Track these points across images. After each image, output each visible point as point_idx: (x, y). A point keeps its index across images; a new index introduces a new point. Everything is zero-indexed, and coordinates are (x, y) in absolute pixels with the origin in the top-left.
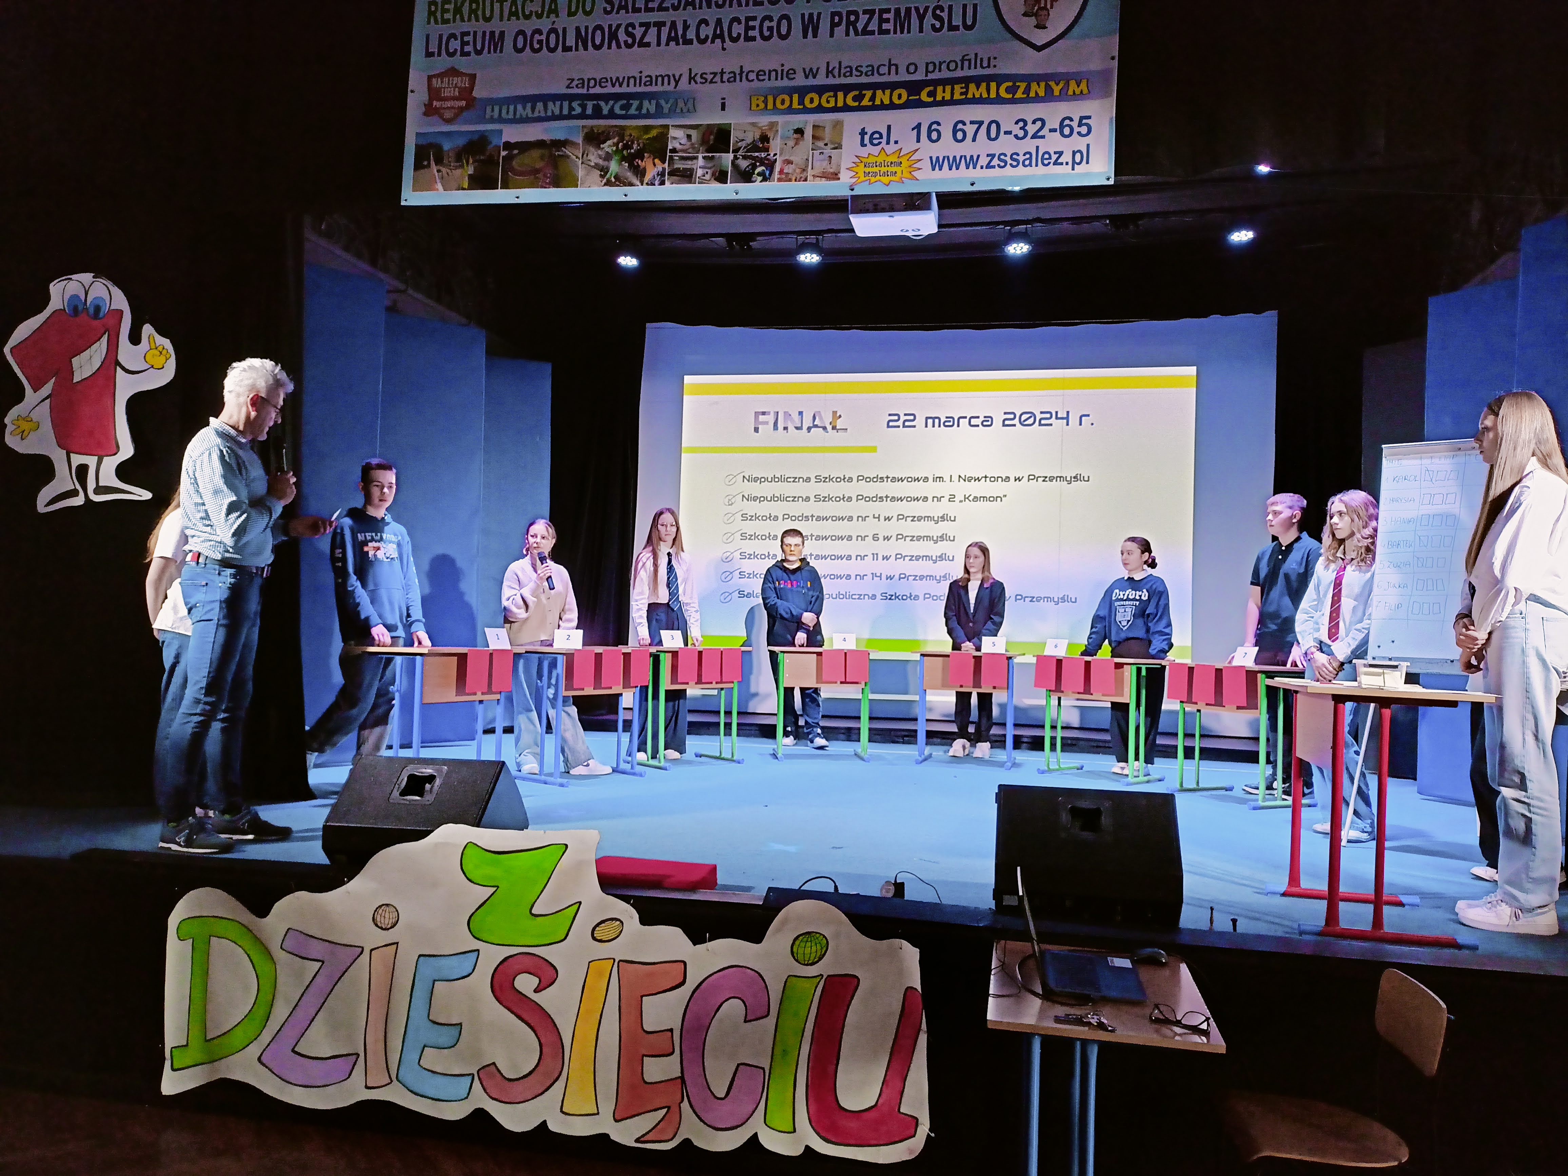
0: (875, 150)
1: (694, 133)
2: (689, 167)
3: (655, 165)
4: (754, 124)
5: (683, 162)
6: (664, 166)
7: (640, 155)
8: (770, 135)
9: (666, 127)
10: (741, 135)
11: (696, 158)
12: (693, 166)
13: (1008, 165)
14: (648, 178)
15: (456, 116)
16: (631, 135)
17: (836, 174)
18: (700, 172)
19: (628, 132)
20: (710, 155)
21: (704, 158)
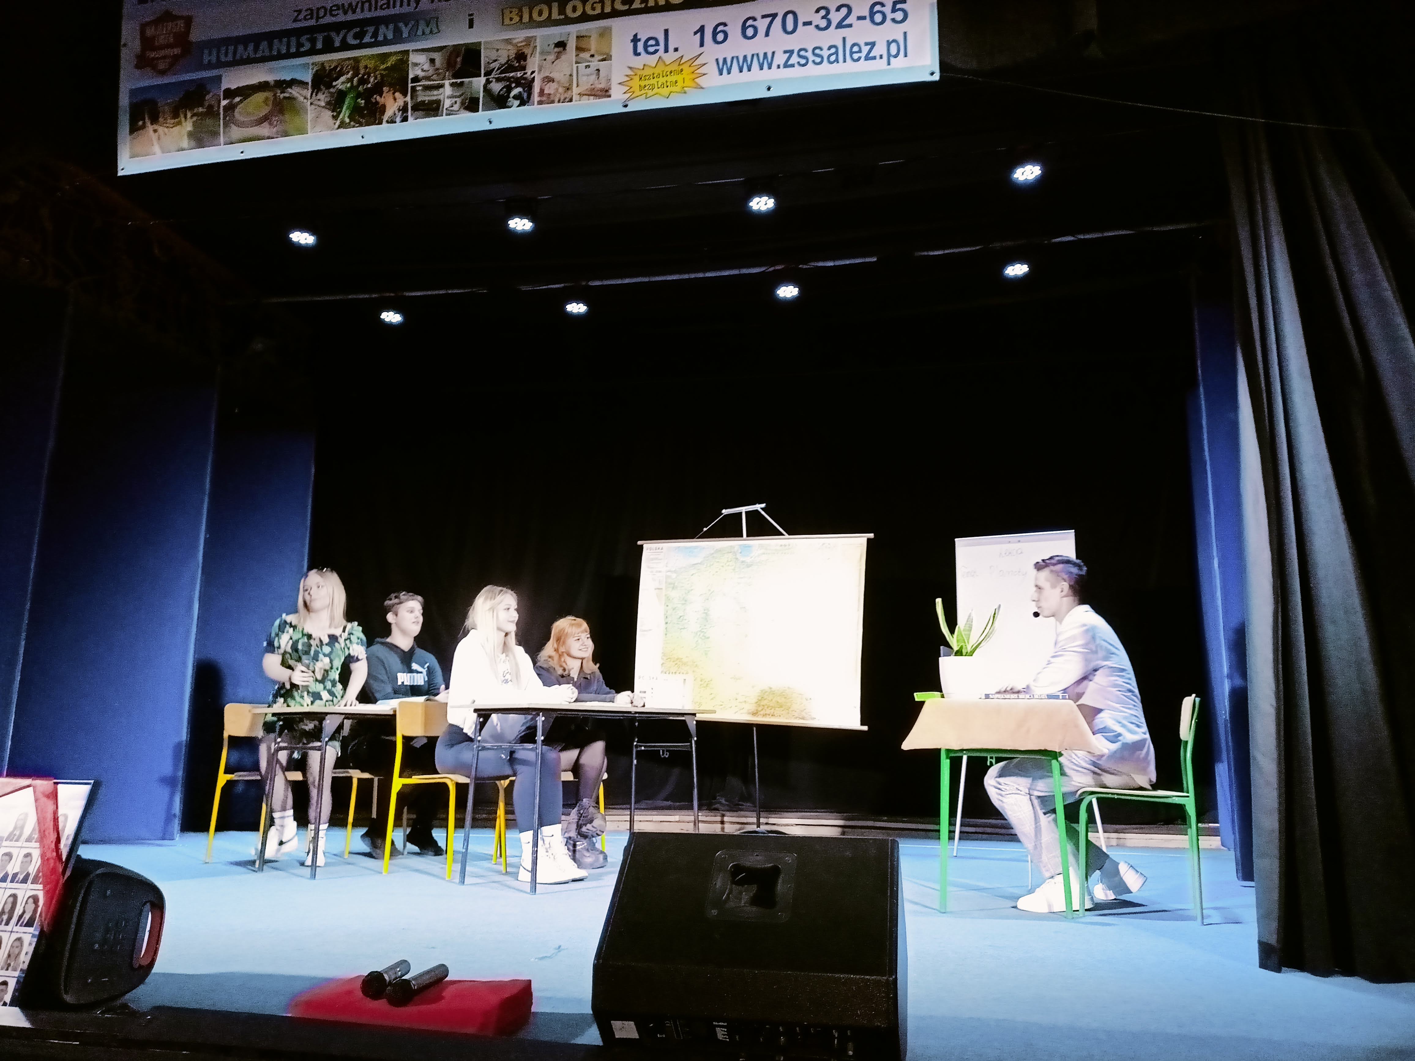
0: (652, 60)
1: (437, 56)
2: (434, 98)
3: (395, 99)
4: (508, 41)
5: (428, 93)
6: (406, 99)
7: (378, 89)
8: (527, 51)
9: (406, 52)
10: (493, 55)
11: (442, 86)
12: (439, 97)
13: (810, 63)
14: (388, 114)
15: (172, 65)
16: (366, 67)
17: (607, 91)
18: (447, 103)
19: (362, 65)
20: (459, 81)
21: (452, 85)
